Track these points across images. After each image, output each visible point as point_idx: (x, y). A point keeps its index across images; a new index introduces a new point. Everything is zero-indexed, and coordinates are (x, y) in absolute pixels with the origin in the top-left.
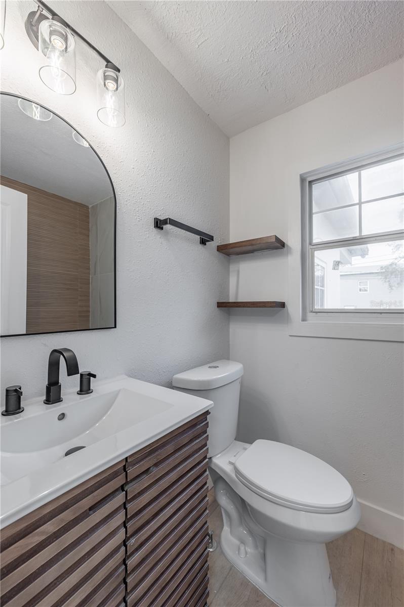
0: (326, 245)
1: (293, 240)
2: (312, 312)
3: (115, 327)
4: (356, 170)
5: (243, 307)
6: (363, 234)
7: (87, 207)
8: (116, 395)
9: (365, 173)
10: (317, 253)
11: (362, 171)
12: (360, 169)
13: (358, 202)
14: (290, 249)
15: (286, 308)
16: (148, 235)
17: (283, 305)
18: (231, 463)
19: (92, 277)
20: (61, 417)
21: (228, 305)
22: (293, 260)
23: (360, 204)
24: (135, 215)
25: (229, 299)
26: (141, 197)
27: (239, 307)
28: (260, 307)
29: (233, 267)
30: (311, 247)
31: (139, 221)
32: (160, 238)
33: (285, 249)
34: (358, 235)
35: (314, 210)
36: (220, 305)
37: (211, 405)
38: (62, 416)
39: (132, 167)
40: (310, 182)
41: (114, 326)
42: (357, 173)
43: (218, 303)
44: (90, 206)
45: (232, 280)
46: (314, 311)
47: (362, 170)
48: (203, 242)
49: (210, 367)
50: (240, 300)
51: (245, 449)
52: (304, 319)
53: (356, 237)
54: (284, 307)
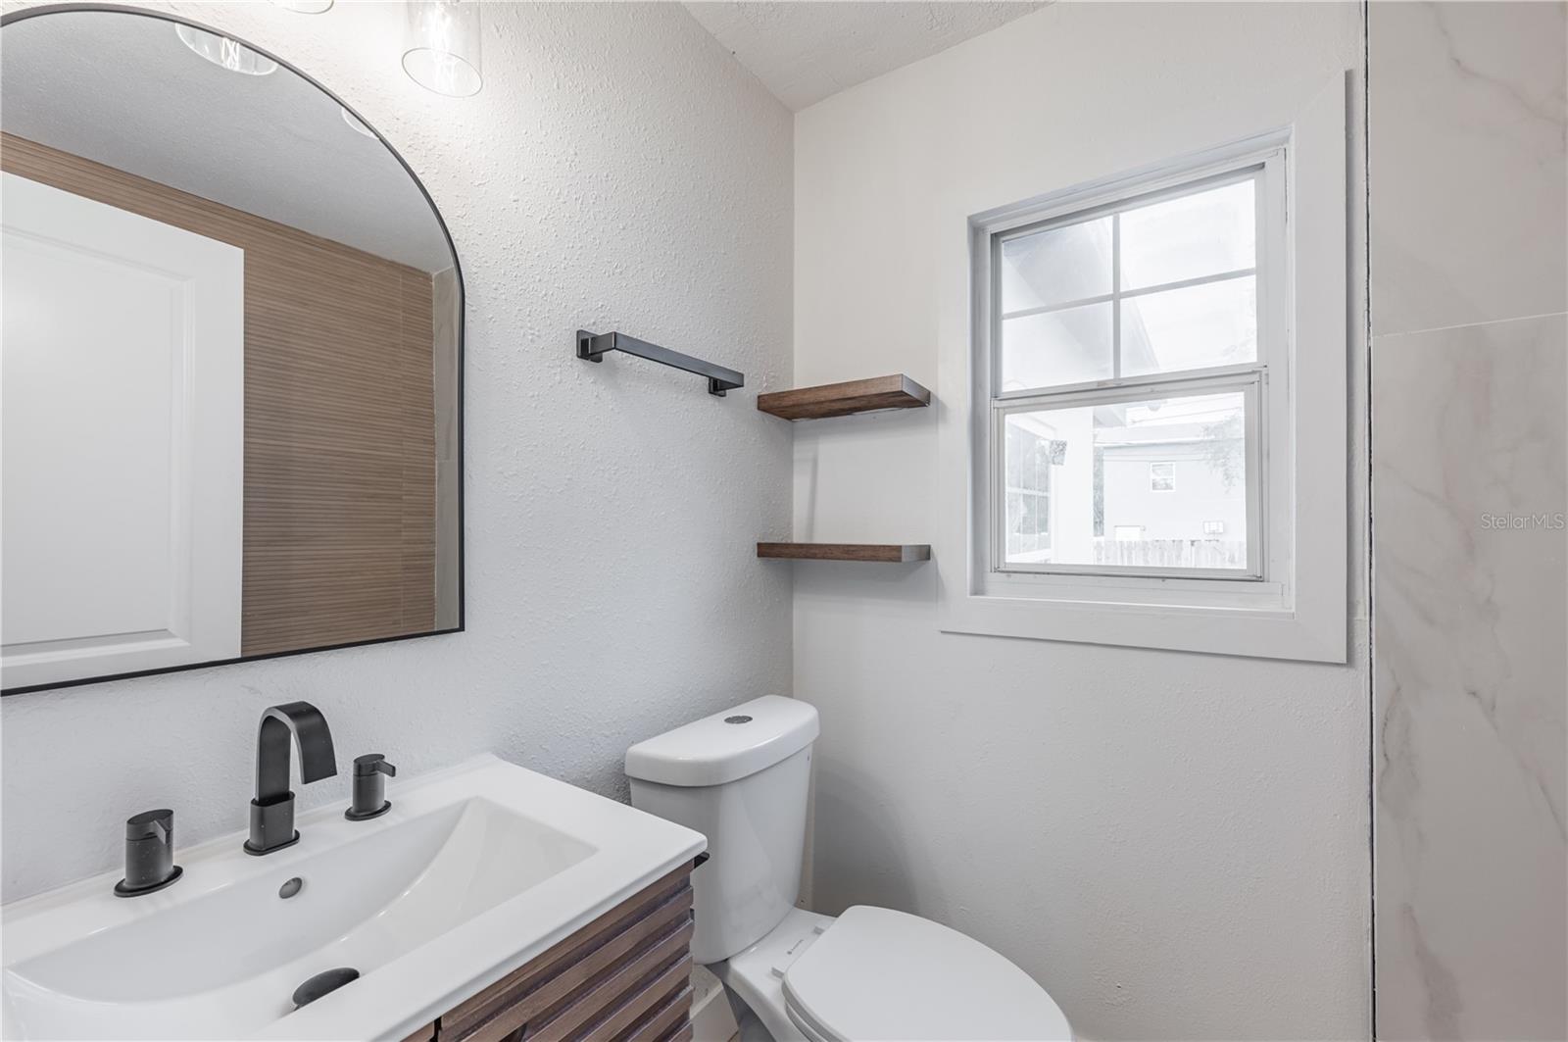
0: (1032, 400)
1: (951, 386)
2: (997, 570)
3: (462, 628)
4: (1108, 212)
5: (824, 558)
6: (1122, 376)
7: (427, 277)
8: (454, 815)
9: (1130, 218)
10: (1012, 420)
11: (1122, 215)
12: (1117, 209)
13: (1111, 292)
14: (942, 408)
15: (931, 561)
16: (558, 378)
17: (925, 553)
18: (777, 974)
19: (440, 465)
20: (293, 886)
21: (787, 551)
22: (952, 436)
23: (1116, 297)
24: (519, 324)
25: (790, 535)
26: (538, 277)
27: (814, 557)
28: (864, 559)
29: (801, 450)
30: (997, 404)
31: (532, 340)
32: (594, 382)
33: (932, 407)
34: (1112, 377)
35: (1007, 307)
36: (765, 550)
37: (700, 844)
38: (292, 889)
39: (512, 197)
40: (995, 237)
41: (458, 627)
42: (1111, 217)
43: (759, 545)
44: (434, 274)
45: (800, 486)
46: (1002, 568)
47: (1121, 211)
48: (717, 387)
49: (729, 720)
50: (819, 539)
51: (818, 932)
52: (978, 590)
53: (1104, 382)
54: (929, 559)
